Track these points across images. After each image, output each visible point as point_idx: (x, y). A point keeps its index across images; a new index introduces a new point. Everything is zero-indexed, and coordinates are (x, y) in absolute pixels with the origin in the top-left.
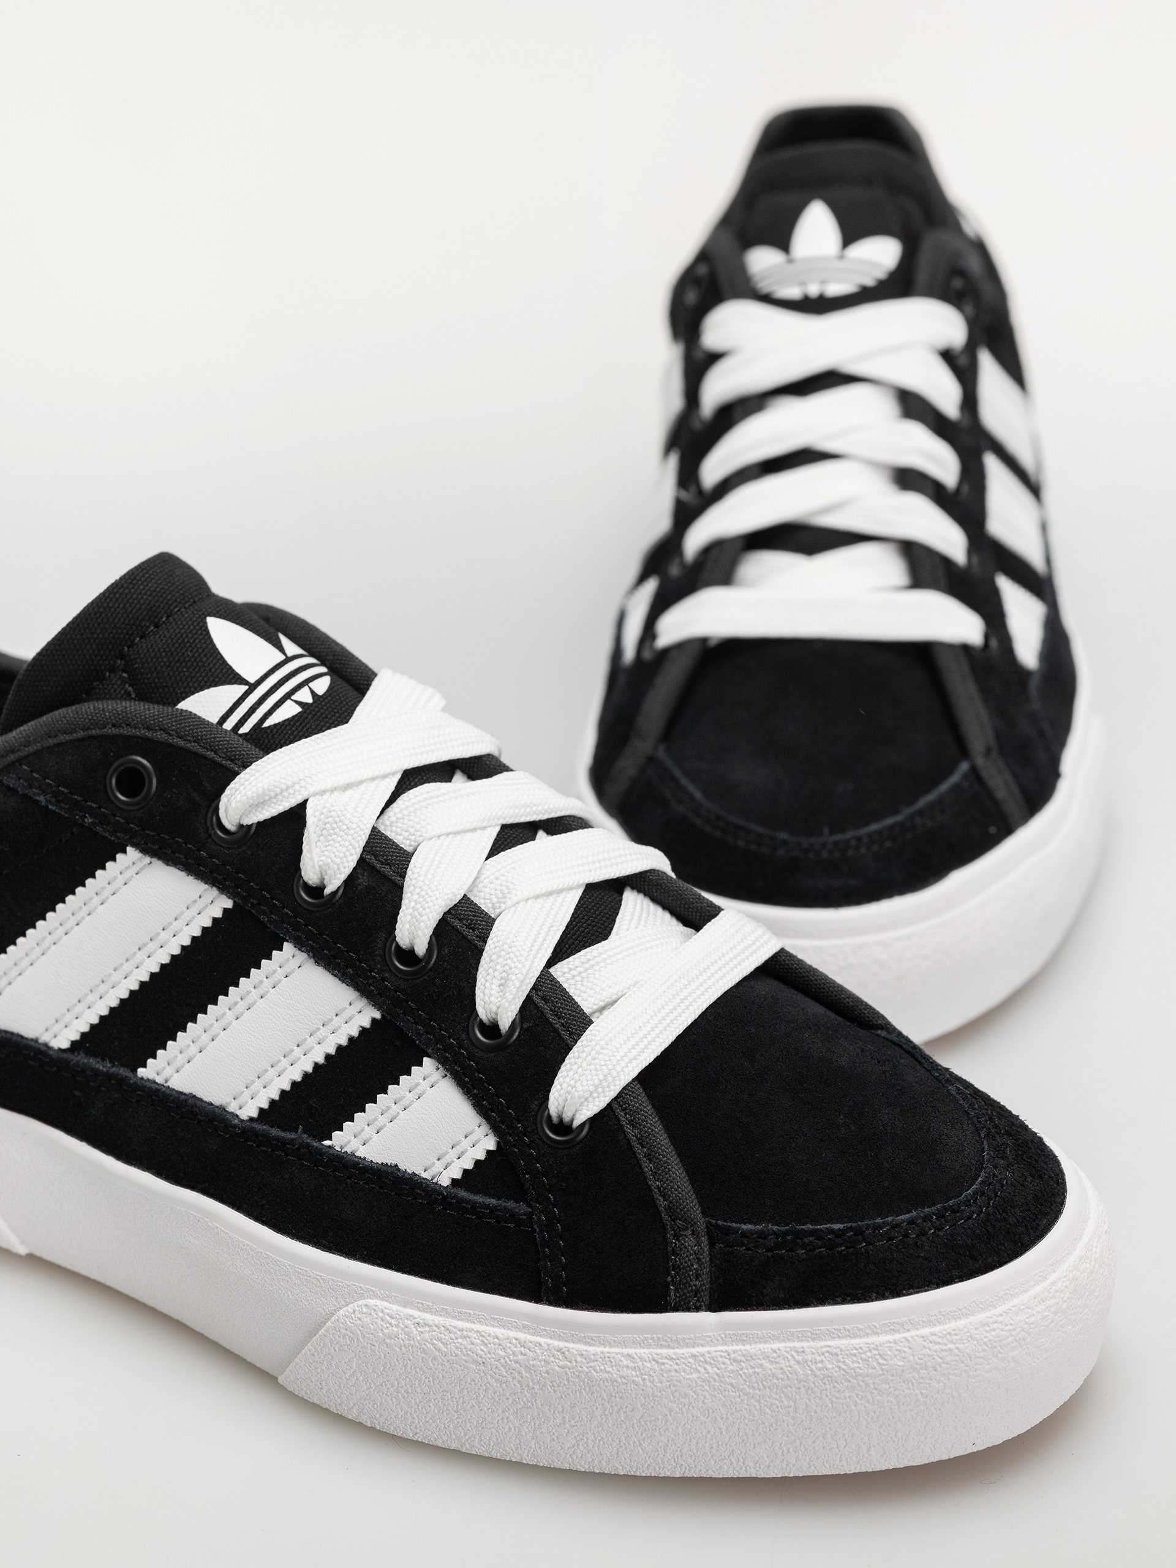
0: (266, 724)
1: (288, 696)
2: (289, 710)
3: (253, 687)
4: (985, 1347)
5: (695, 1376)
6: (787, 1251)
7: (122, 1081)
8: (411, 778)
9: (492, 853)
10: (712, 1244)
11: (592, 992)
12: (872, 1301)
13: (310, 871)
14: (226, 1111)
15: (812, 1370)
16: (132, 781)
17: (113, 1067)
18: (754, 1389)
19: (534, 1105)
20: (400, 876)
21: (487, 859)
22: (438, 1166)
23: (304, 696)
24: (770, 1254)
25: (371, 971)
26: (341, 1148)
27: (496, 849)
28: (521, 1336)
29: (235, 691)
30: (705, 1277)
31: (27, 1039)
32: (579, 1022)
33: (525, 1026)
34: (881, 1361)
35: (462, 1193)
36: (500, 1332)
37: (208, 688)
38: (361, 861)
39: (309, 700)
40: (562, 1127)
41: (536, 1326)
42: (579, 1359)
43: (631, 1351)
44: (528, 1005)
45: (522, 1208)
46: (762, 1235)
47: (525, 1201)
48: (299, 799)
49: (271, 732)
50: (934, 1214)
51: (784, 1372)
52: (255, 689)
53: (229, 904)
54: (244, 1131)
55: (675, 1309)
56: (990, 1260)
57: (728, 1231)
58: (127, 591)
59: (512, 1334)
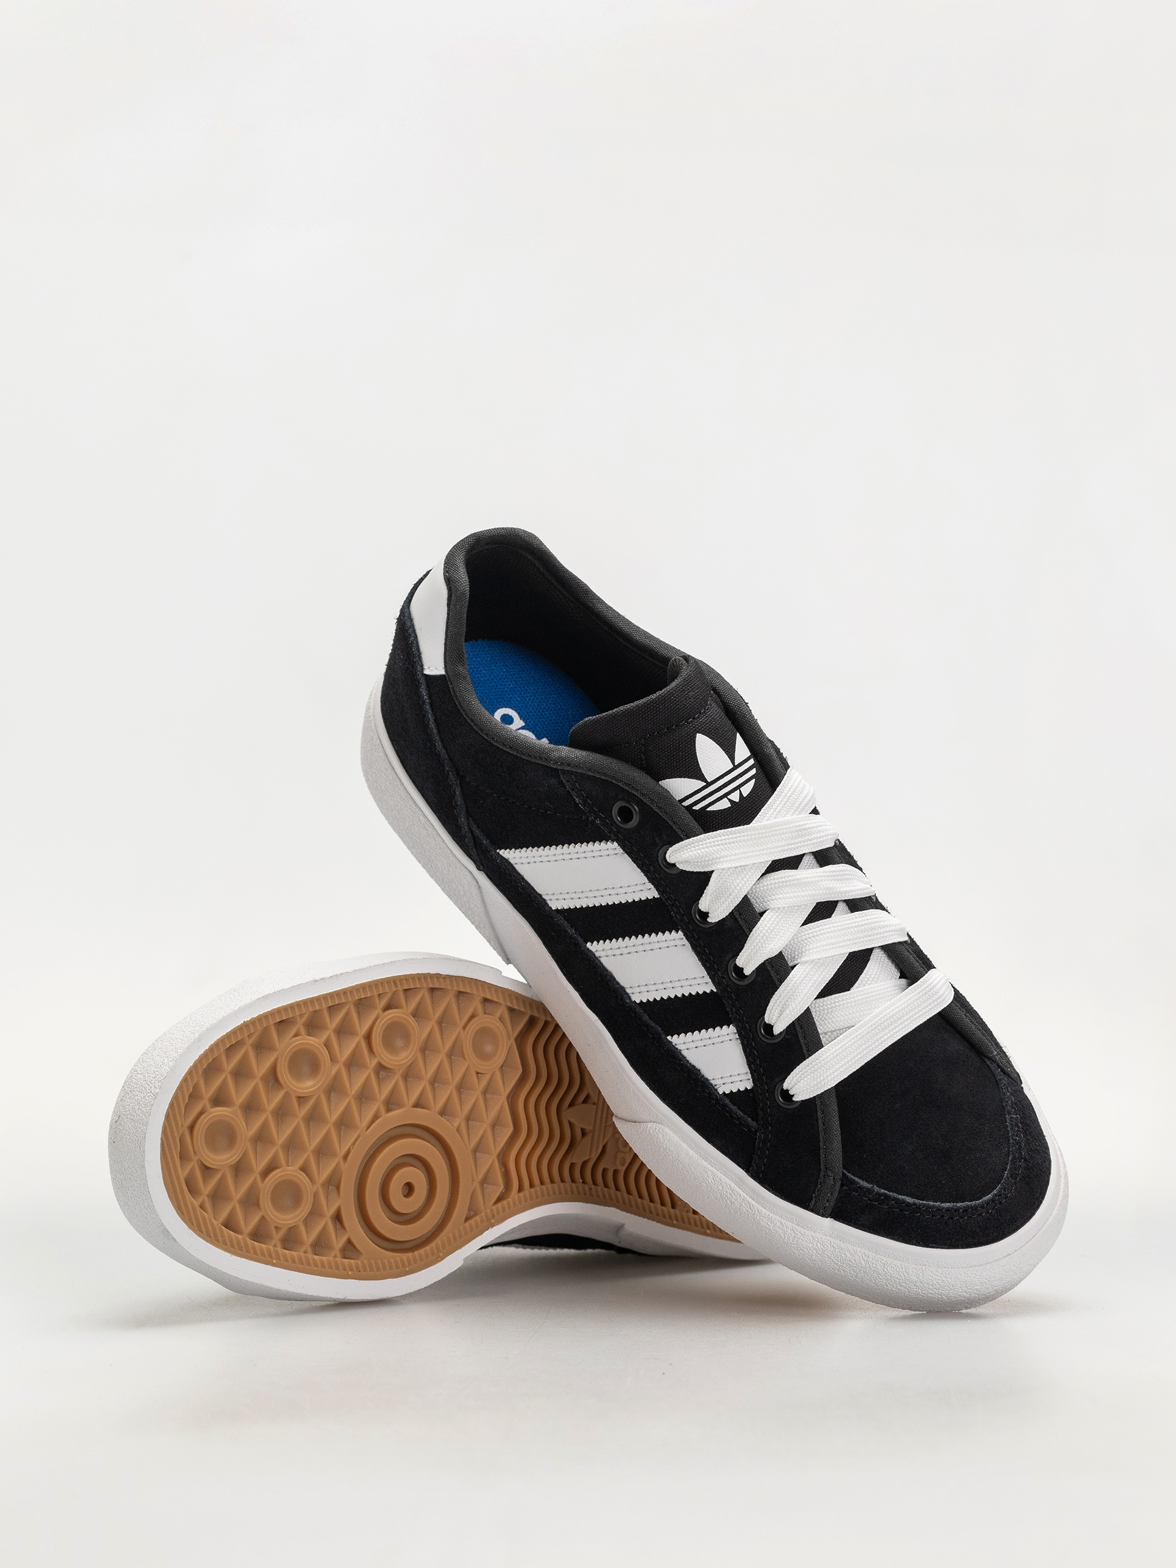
0: (708, 809)
1: (726, 795)
2: (724, 804)
3: (709, 784)
4: (962, 1283)
5: (811, 1245)
6: (879, 1204)
7: (577, 945)
8: (776, 866)
9: (805, 923)
10: (842, 1185)
11: (831, 1021)
12: (912, 1245)
13: (704, 904)
14: (625, 991)
15: (869, 1266)
16: (626, 814)
17: (575, 934)
18: (838, 1261)
19: (777, 1080)
20: (749, 929)
21: (803, 925)
22: (720, 1082)
23: (735, 797)
24: (869, 1202)
25: (719, 970)
26: (676, 1044)
27: (810, 920)
28: (733, 1185)
29: (699, 784)
30: (832, 1204)
31: (537, 892)
32: (815, 1044)
33: (787, 1037)
34: (906, 1275)
35: (727, 1101)
36: (724, 1178)
37: (684, 778)
38: (731, 914)
39: (737, 800)
40: (787, 1096)
41: (741, 1184)
42: (756, 1212)
43: (783, 1221)
44: (791, 1027)
45: (754, 1124)
46: (869, 1191)
47: (757, 1122)
48: (710, 869)
49: (710, 814)
50: (961, 1209)
51: (855, 1261)
52: (710, 786)
53: (657, 896)
54: (630, 1007)
55: (812, 1211)
56: (982, 1240)
57: (853, 1182)
58: (657, 706)
59: (729, 1182)
